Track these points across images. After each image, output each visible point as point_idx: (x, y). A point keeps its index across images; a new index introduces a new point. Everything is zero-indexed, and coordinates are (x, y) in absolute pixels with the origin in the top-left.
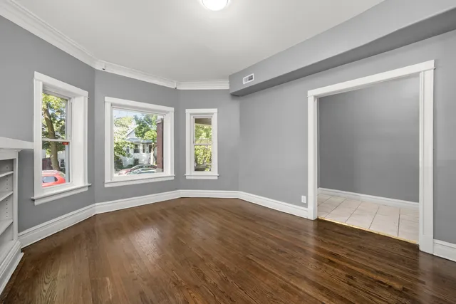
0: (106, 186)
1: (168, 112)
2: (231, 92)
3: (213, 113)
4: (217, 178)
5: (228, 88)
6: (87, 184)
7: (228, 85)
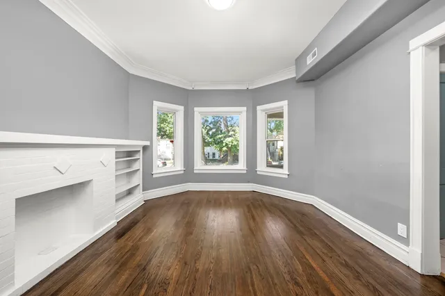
0: (195, 172)
1: (241, 112)
2: (297, 78)
3: (283, 105)
4: (287, 177)
5: (294, 75)
6: (183, 169)
7: (294, 71)
